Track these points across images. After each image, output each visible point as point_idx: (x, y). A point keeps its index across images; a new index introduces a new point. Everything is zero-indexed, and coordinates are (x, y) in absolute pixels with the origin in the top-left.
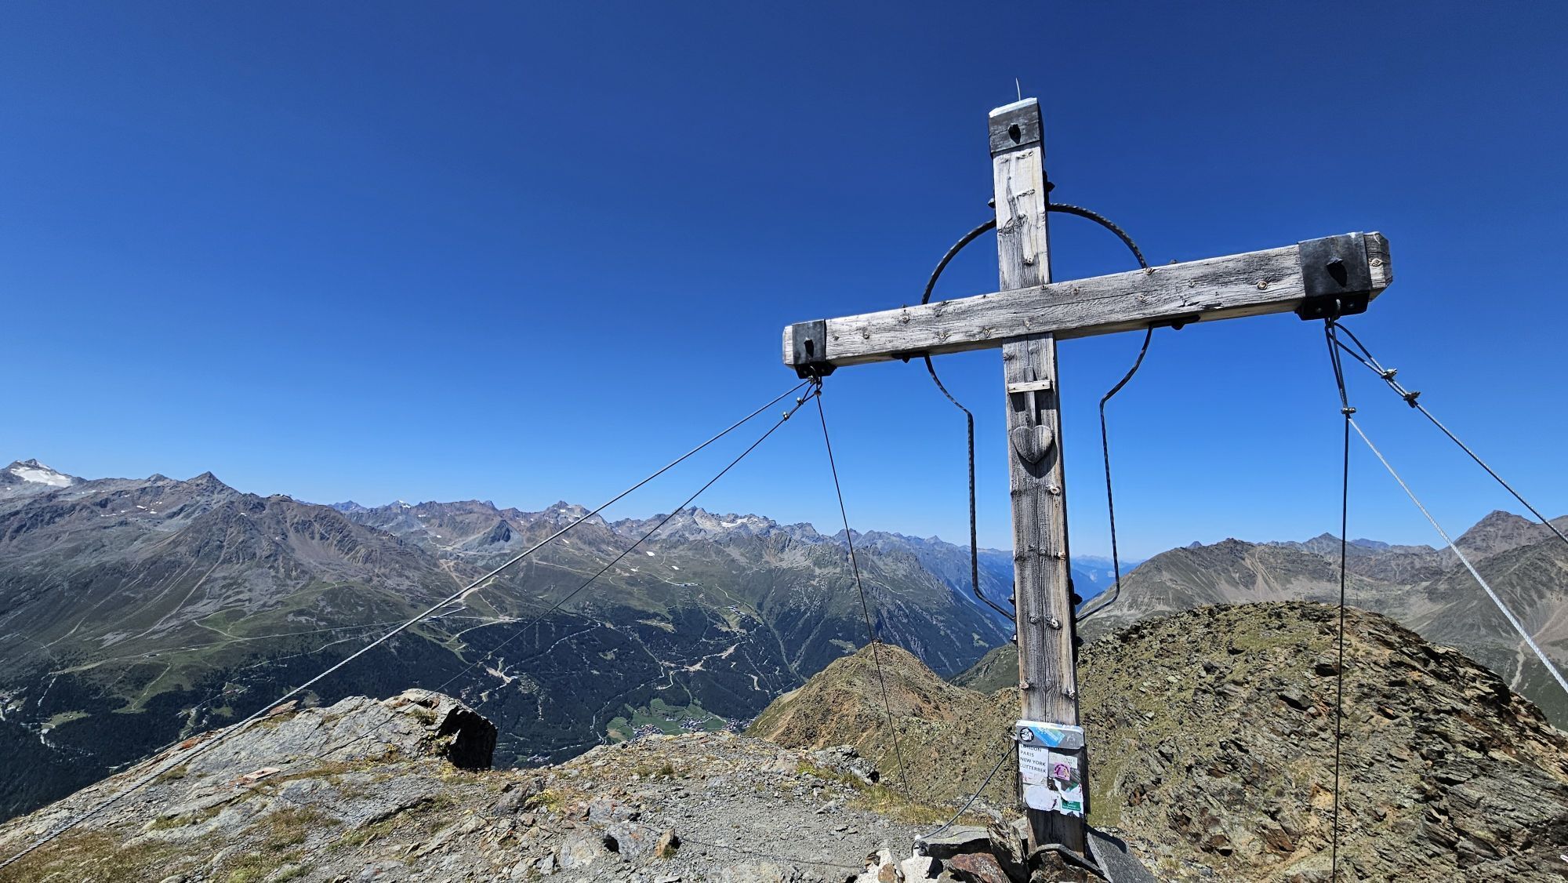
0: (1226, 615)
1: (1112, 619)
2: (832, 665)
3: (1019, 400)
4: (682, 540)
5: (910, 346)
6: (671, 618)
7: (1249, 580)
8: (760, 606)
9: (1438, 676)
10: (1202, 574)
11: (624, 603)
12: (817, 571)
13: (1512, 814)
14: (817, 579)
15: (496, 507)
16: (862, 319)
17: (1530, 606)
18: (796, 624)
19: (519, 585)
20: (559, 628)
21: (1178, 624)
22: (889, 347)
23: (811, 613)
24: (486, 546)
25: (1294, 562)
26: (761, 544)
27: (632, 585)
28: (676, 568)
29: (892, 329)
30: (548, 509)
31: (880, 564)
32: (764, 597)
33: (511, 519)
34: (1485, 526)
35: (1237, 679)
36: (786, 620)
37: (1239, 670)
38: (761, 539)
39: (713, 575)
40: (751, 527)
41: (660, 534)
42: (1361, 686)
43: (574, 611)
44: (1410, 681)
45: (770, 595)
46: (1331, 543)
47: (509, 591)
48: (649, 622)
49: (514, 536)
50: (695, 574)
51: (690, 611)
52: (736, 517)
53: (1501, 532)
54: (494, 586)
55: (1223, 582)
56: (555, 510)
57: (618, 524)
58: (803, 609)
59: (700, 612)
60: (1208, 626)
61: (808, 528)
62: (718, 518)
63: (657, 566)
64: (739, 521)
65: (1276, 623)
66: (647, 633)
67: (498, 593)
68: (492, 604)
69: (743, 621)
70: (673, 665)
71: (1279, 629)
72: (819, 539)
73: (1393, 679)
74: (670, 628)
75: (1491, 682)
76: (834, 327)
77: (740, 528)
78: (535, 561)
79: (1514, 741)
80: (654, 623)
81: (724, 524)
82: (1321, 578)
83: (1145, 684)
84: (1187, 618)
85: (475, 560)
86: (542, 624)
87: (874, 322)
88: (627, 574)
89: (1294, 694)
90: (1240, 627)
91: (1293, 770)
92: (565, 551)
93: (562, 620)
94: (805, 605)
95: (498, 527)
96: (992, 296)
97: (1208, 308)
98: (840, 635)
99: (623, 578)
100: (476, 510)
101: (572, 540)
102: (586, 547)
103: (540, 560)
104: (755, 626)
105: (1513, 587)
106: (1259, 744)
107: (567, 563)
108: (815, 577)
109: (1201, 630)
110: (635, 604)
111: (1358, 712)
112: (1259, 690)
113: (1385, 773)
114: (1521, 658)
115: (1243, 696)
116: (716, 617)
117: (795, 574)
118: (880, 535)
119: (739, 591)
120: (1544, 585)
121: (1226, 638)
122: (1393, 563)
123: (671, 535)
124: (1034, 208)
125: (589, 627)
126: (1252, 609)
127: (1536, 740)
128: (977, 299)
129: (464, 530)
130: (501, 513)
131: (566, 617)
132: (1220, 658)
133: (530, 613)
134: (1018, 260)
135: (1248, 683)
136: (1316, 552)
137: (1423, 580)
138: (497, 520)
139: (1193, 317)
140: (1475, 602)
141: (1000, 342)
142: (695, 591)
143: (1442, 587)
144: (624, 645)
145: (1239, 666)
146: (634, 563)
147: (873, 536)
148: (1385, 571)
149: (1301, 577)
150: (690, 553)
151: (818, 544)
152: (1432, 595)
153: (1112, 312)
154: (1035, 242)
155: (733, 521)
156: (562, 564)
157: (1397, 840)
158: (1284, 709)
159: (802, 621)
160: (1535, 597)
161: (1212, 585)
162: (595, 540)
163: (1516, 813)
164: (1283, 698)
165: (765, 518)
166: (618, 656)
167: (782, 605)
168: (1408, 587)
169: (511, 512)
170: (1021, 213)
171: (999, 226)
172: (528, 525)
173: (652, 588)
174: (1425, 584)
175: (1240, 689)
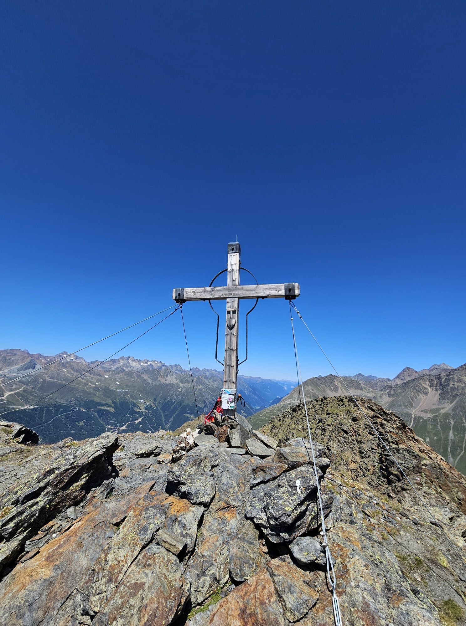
0: (326, 401)
1: (291, 404)
2: (184, 425)
3: (229, 312)
4: (122, 371)
5: (205, 297)
6: (113, 405)
7: (336, 389)
8: (155, 400)
9: (386, 420)
10: (321, 387)
11: (91, 399)
12: (181, 385)
13: (404, 465)
14: (181, 388)
15: (30, 353)
16: (194, 289)
17: (416, 398)
18: (170, 408)
19: (37, 390)
20: (57, 411)
21: (311, 404)
22: (200, 297)
23: (177, 403)
24: (22, 371)
25: (350, 383)
26: (158, 373)
27: (96, 391)
28: (118, 383)
29: (201, 292)
30: (57, 355)
31: (207, 382)
32: (157, 396)
33: (37, 359)
34: (404, 372)
35: (329, 424)
36: (166, 406)
37: (329, 420)
38: (158, 370)
39: (135, 386)
40: (154, 366)
41: (112, 368)
42: (365, 424)
43: (65, 403)
44: (378, 422)
45: (160, 395)
46: (361, 377)
47: (31, 393)
48: (102, 408)
49: (38, 367)
50: (126, 386)
51: (123, 402)
52: (148, 361)
53: (408, 374)
54: (24, 391)
55: (328, 390)
56: (60, 355)
57: (92, 363)
58: (174, 401)
59: (127, 402)
60: (321, 405)
61: (178, 367)
62: (140, 361)
63: (109, 382)
64: (149, 363)
65: (341, 403)
66: (101, 413)
67: (25, 394)
68: (21, 400)
69: (147, 406)
70: (112, 427)
71: (342, 405)
72: (182, 371)
73: (374, 421)
74: (112, 410)
75: (401, 422)
76: (186, 291)
77: (149, 366)
78: (47, 379)
79: (406, 441)
80: (105, 408)
81: (142, 364)
82: (358, 389)
83: (300, 427)
84: (315, 402)
85: (15, 378)
86: (48, 410)
87: (197, 290)
88: (94, 386)
89: (345, 428)
90: (331, 405)
91: (344, 456)
92: (64, 375)
93: (58, 407)
94: (175, 399)
95: (30, 362)
96: (225, 287)
97: (268, 295)
98: (188, 412)
99: (91, 388)
100: (18, 354)
101: (68, 369)
102: (75, 373)
103: (50, 378)
104: (152, 409)
105: (411, 392)
106: (334, 447)
107: (65, 380)
108: (180, 387)
109: (318, 406)
110: (97, 399)
111: (364, 434)
112: (335, 427)
113: (371, 454)
114: (413, 416)
115: (330, 430)
116: (135, 405)
117: (171, 386)
118: (208, 370)
119: (146, 393)
120: (419, 392)
121: (326, 409)
122: (379, 384)
123: (117, 368)
124: (236, 267)
125: (72, 410)
126: (335, 398)
127: (412, 441)
128: (221, 288)
129: (10, 363)
130: (32, 356)
131: (60, 405)
132: (324, 416)
133: (41, 404)
134: (231, 279)
135: (332, 425)
136: (357, 380)
137: (387, 390)
138: (29, 359)
139: (266, 297)
140: (401, 397)
141: (226, 298)
142: (127, 393)
143: (392, 392)
144: (89, 418)
145: (330, 419)
146: (98, 381)
147: (205, 370)
148: (376, 387)
149: (352, 388)
150: (125, 377)
151: (182, 373)
152: (390, 395)
153: (250, 294)
154: (236, 276)
155: (146, 363)
156: (61, 381)
157: (374, 478)
158: (342, 434)
159: (173, 406)
160: (417, 396)
161: (324, 391)
162: (80, 370)
163: (405, 465)
164: (342, 430)
165: (161, 362)
166: (85, 423)
167: (165, 399)
168: (383, 392)
169: (37, 355)
170: (233, 269)
171: (228, 270)
172: (46, 362)
173: (106, 392)
174: (387, 391)
175: (329, 427)
